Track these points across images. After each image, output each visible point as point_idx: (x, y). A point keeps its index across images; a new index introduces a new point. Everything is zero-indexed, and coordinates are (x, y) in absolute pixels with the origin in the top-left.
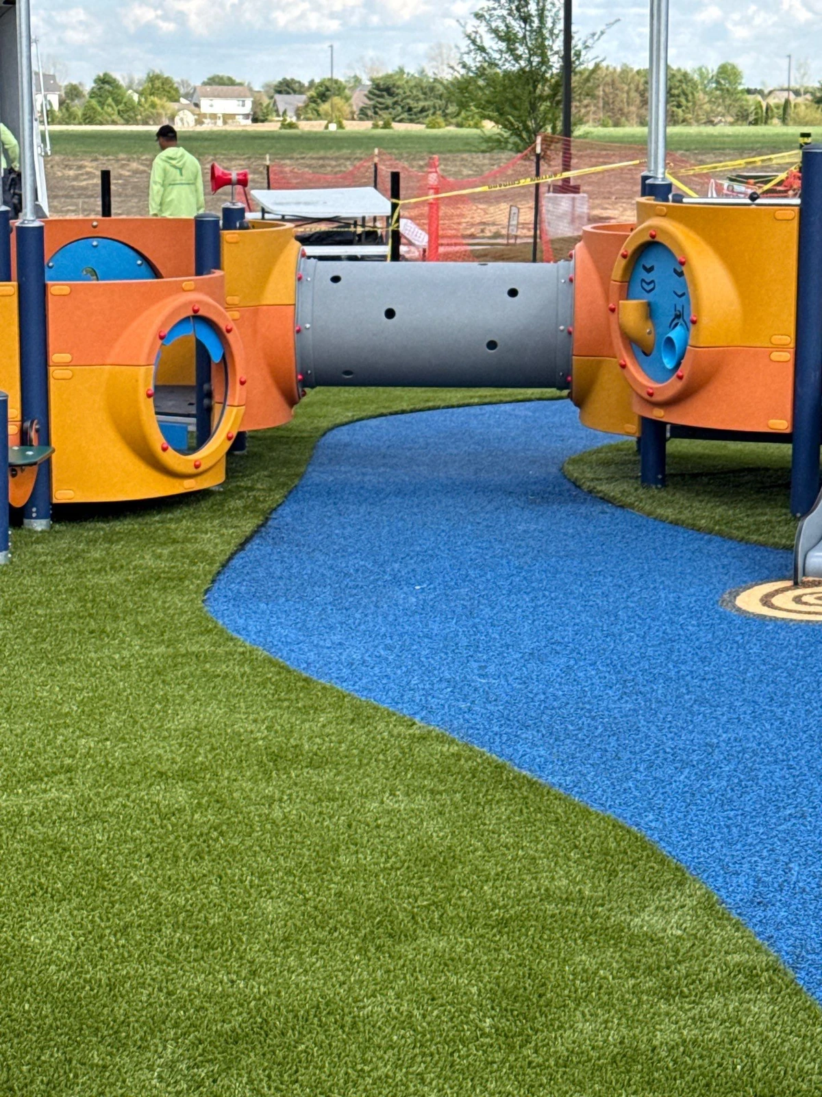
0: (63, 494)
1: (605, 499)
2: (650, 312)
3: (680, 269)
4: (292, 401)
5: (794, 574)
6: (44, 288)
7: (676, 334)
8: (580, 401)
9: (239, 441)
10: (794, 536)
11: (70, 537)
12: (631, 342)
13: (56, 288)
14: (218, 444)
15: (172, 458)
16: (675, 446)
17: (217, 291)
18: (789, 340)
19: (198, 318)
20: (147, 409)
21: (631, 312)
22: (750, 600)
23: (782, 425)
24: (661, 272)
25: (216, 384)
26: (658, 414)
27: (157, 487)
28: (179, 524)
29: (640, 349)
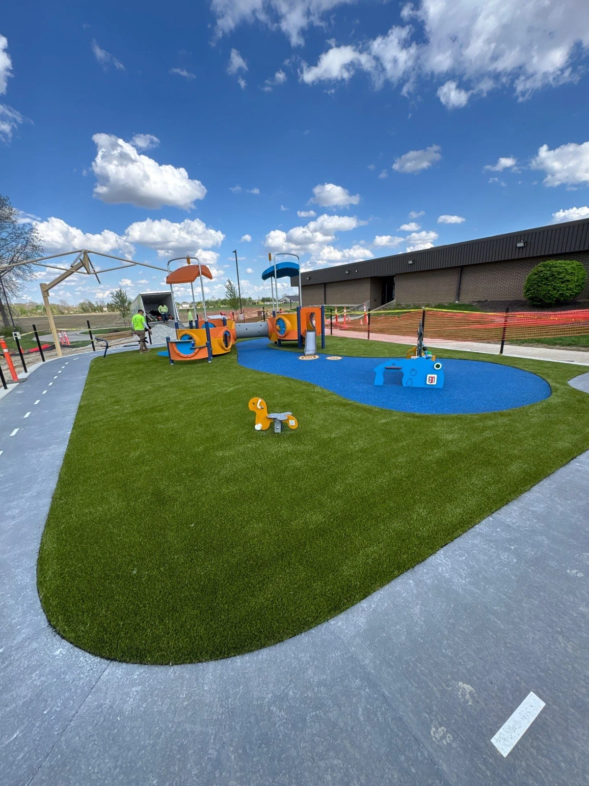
0: (214, 354)
1: (275, 349)
2: (280, 327)
3: (283, 321)
4: (235, 340)
5: (303, 354)
6: (209, 329)
7: (284, 329)
8: (269, 338)
9: (232, 346)
10: (304, 351)
11: (216, 359)
12: (277, 330)
13: (211, 329)
14: (230, 347)
15: (226, 348)
16: (282, 342)
17: (227, 327)
18: (297, 329)
19: (227, 331)
20: (223, 343)
21: (278, 327)
22: (300, 358)
23: (297, 339)
24: (281, 322)
25: (228, 339)
26: (282, 339)
27: (224, 352)
28: (228, 356)
29: (279, 331)
